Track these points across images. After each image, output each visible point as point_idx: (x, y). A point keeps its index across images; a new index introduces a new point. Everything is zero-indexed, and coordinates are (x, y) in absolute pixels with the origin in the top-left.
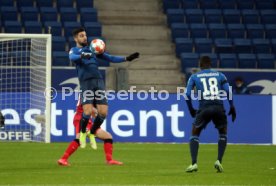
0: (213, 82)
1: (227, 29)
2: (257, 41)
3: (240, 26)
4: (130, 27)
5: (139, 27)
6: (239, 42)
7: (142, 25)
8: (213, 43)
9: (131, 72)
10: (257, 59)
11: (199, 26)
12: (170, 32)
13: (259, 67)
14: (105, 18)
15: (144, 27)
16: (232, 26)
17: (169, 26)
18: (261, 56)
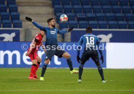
0: (92, 39)
1: (83, 8)
2: (98, 15)
3: (90, 6)
4: (32, 7)
5: (37, 7)
6: (89, 15)
7: (39, 6)
8: (76, 15)
9: (33, 31)
10: (98, 24)
11: (68, 6)
12: (53, 10)
13: (99, 28)
14: (20, 2)
15: (40, 7)
16: (85, 7)
17: (53, 7)
18: (100, 22)
